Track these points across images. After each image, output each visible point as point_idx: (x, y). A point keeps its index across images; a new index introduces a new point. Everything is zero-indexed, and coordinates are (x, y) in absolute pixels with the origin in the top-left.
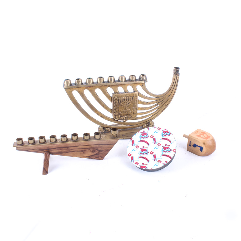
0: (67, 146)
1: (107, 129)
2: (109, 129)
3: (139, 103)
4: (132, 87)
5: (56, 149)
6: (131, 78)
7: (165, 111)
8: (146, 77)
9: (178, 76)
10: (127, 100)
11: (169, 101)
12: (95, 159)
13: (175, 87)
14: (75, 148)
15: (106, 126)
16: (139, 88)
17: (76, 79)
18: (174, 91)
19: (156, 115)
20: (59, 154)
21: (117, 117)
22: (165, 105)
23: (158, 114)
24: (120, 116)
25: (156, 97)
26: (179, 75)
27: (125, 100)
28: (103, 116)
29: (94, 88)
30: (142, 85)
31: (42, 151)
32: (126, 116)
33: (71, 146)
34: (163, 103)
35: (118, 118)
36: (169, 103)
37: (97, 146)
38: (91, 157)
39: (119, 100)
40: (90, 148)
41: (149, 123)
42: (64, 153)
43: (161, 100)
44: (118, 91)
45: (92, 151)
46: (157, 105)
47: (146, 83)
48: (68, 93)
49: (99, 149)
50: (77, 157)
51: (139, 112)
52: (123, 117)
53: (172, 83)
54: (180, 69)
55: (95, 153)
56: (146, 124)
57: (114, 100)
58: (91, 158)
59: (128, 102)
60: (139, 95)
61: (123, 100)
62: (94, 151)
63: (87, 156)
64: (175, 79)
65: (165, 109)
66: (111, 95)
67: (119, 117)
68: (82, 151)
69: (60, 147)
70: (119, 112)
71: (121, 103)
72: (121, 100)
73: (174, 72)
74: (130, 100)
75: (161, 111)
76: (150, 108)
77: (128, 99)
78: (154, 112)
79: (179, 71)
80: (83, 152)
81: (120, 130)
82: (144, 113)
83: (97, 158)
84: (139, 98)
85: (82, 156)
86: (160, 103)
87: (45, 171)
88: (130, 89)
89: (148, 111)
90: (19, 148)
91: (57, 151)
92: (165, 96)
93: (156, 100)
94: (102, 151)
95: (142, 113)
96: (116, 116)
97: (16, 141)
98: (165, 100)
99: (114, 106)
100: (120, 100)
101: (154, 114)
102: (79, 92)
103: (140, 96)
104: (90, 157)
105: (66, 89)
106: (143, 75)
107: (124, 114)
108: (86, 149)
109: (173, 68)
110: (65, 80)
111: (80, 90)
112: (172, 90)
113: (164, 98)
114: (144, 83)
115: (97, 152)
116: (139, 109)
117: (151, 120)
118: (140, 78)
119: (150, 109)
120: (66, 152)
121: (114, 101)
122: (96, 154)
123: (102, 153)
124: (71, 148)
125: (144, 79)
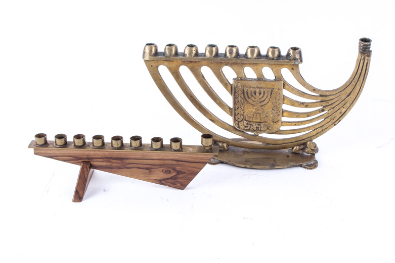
0: (121, 157)
1: (220, 144)
2: (225, 145)
3: (285, 102)
4: (272, 69)
5: (100, 160)
6: (270, 55)
7: (339, 125)
8: (300, 53)
9: (366, 58)
10: (260, 94)
11: (348, 105)
12: (169, 186)
13: (362, 78)
14: (135, 161)
15: (220, 140)
16: (286, 73)
17: (167, 45)
18: (358, 87)
19: (321, 130)
20: (107, 170)
21: (240, 124)
22: (340, 113)
23: (324, 128)
24: (247, 124)
25: (321, 96)
26: (369, 56)
27: (257, 94)
28: (213, 119)
29: (198, 64)
30: (293, 69)
31: (77, 161)
32: (259, 125)
33: (129, 157)
34: (336, 109)
35: (243, 127)
36: (349, 108)
37: (174, 162)
38: (163, 182)
39: (245, 92)
40: (161, 166)
41: (305, 144)
42: (116, 168)
43: (331, 102)
44: (244, 77)
45: (164, 170)
46: (323, 110)
47: (300, 65)
48: (149, 69)
49: (178, 168)
50: (137, 178)
51: (284, 119)
52: (253, 126)
53: (356, 67)
54: (372, 43)
55: (169, 176)
56: (299, 145)
57: (235, 90)
58: (163, 184)
59: (263, 99)
60: (286, 86)
61: (253, 94)
62: (168, 172)
63: (155, 180)
64: (362, 62)
65: (339, 120)
66: (231, 82)
67: (246, 125)
68: (147, 169)
69: (109, 156)
70: (245, 114)
71: (249, 98)
72: (249, 92)
73: (360, 49)
74: (266, 95)
75: (330, 123)
76: (308, 114)
77: (262, 93)
78: (316, 125)
79: (371, 46)
80: (148, 171)
81: (247, 150)
82: (296, 124)
83: (174, 186)
84: (286, 93)
85: (147, 178)
86: (328, 108)
87: (79, 196)
88: (268, 73)
89: (304, 121)
90: (38, 151)
91: (104, 164)
92: (338, 95)
93: (321, 101)
94: (184, 173)
95: (291, 123)
96: (239, 122)
97: (34, 139)
98: (338, 102)
99: (235, 103)
100: (247, 93)
101: (316, 127)
102: (170, 69)
103: (288, 90)
104: (161, 182)
105: (146, 61)
106: (295, 49)
107: (254, 121)
108: (154, 167)
109: (358, 41)
110: (147, 45)
111: (173, 65)
112: (353, 83)
113: (337, 99)
114: (297, 66)
115: (174, 174)
116: (285, 114)
117: (311, 138)
118: (288, 54)
119: (308, 116)
120: (119, 168)
121: (235, 93)
122: (171, 178)
123: (182, 177)
124: (128, 161)
125: (297, 56)
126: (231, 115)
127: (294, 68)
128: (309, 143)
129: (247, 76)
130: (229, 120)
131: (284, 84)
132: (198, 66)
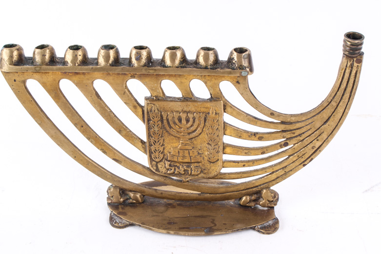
1: (132, 195)
2: (138, 195)
3: (227, 132)
4: (206, 83)
6: (201, 60)
7: (310, 166)
8: (249, 57)
9: (355, 64)
10: (188, 121)
11: (325, 136)
13: (347, 95)
15: (131, 187)
16: (228, 89)
17: (38, 48)
18: (340, 110)
19: (284, 172)
21: (159, 166)
22: (313, 148)
23: (287, 170)
24: (170, 165)
25: (283, 123)
26: (360, 61)
27: (184, 122)
28: (119, 158)
29: (87, 76)
30: (238, 82)
32: (188, 167)
34: (306, 142)
35: (164, 170)
36: (326, 141)
39: (165, 118)
41: (259, 193)
43: (298, 132)
44: (161, 95)
46: (286, 144)
47: (250, 77)
48: (11, 86)
51: (226, 157)
52: (179, 168)
53: (338, 79)
54: (365, 41)
56: (250, 195)
57: (148, 116)
59: (193, 129)
60: (228, 109)
61: (177, 121)
64: (348, 71)
65: (310, 158)
66: (142, 102)
67: (168, 167)
70: (166, 151)
71: (171, 127)
72: (170, 119)
73: (345, 50)
74: (197, 122)
75: (297, 163)
76: (263, 150)
77: (191, 120)
78: (275, 165)
79: (363, 46)
81: (171, 202)
82: (244, 163)
84: (228, 118)
86: (294, 141)
88: (200, 89)
89: (257, 160)
92: (310, 121)
93: (283, 131)
95: (236, 163)
96: (157, 163)
98: (310, 132)
99: (149, 135)
100: (168, 120)
101: (276, 168)
102: (44, 85)
103: (231, 114)
105: (6, 74)
106: (240, 51)
107: (181, 161)
109: (343, 38)
110: (6, 46)
111: (49, 78)
112: (334, 104)
113: (309, 127)
114: (245, 78)
116: (228, 150)
117: (267, 185)
118: (230, 60)
119: (263, 153)
121: (149, 120)
125: (245, 63)
126: (145, 152)
127: (241, 83)
128: (265, 191)
129: (167, 94)
130: (143, 159)
131: (225, 106)
132: (88, 79)
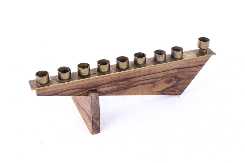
0: (128, 77)
5: (107, 85)
12: (170, 94)
14: (141, 78)
20: (113, 93)
31: (84, 92)
33: (135, 76)
37: (176, 71)
38: (164, 92)
40: (164, 77)
42: (122, 90)
45: (166, 81)
49: (179, 76)
50: (142, 94)
55: (171, 84)
58: (164, 94)
62: (169, 81)
63: (157, 92)
68: (151, 83)
69: (116, 79)
80: (152, 85)
83: (174, 93)
85: (150, 92)
87: (96, 128)
91: (111, 88)
94: (184, 79)
104: (163, 93)
108: (158, 80)
115: (175, 82)
120: (125, 89)
122: (173, 86)
123: (182, 83)
124: (134, 80)
